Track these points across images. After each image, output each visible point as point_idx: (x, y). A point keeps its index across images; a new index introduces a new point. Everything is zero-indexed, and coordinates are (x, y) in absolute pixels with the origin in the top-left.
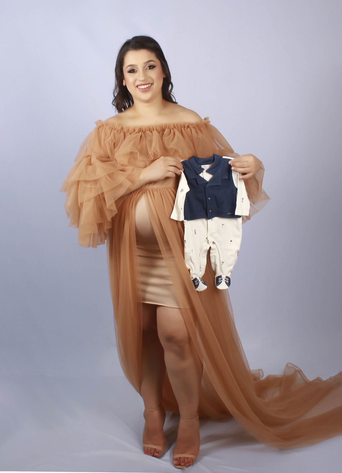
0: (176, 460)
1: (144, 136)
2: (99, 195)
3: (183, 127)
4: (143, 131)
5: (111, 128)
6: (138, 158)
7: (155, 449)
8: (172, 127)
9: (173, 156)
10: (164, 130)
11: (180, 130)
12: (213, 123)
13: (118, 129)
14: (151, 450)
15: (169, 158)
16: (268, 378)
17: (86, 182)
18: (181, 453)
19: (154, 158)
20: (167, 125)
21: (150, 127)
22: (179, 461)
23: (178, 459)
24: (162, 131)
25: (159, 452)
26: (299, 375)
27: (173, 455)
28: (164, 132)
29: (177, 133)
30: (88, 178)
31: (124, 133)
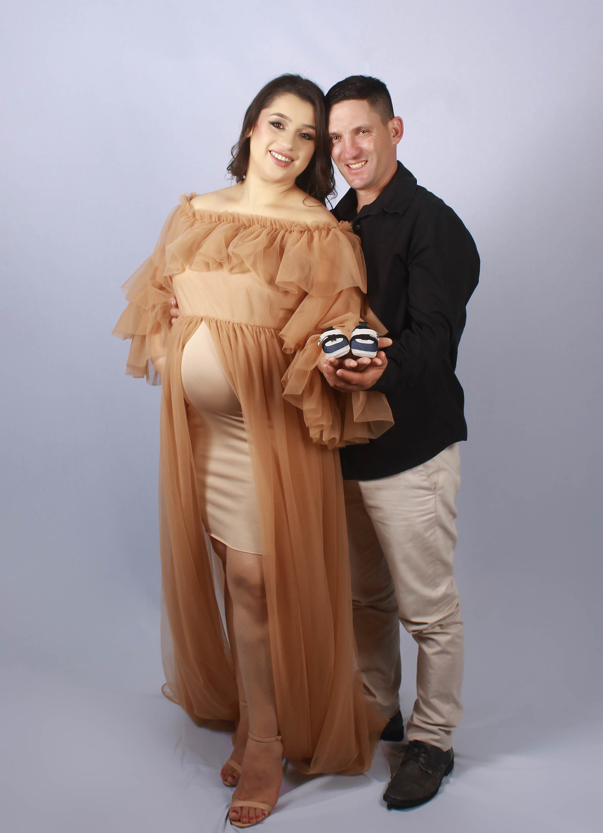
22: (240, 813)
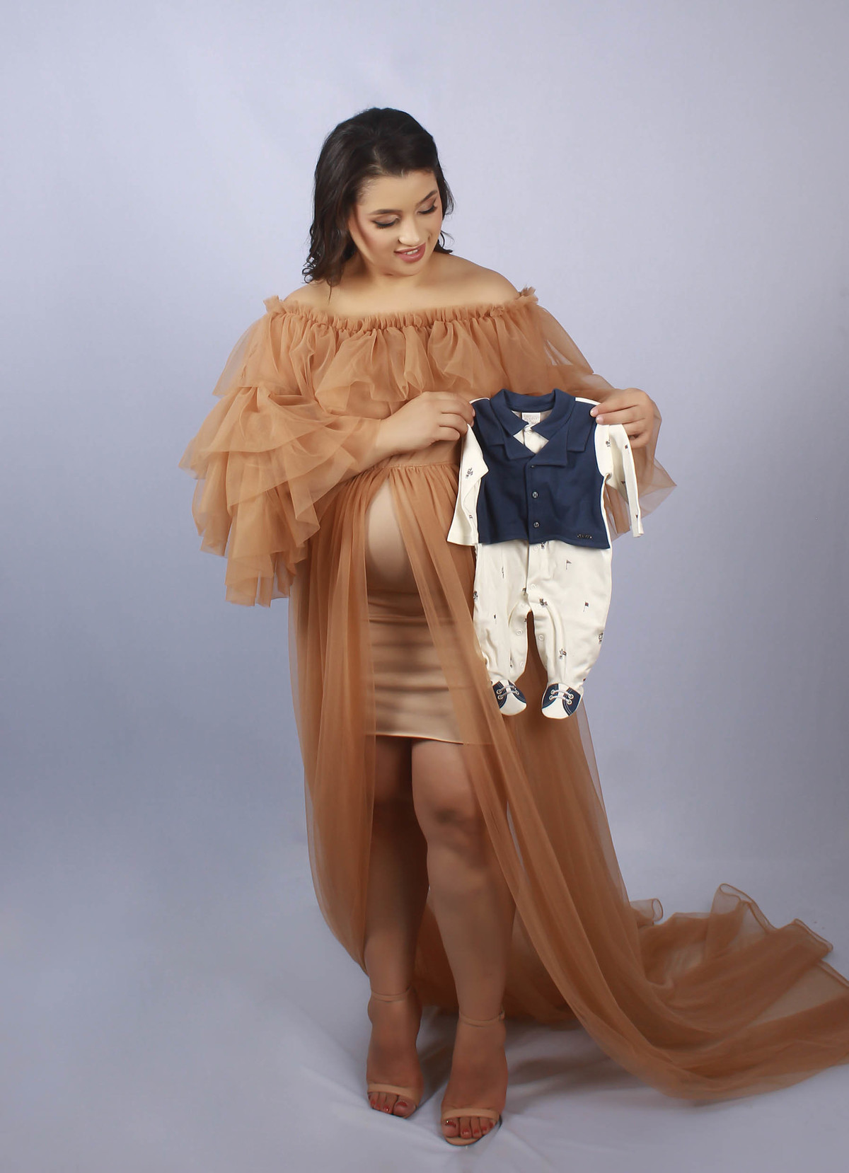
0: (450, 1124)
1: (383, 341)
2: (276, 488)
3: (475, 315)
4: (380, 327)
5: (304, 319)
6: (372, 396)
7: (398, 1096)
8: (449, 316)
9: (453, 390)
10: (430, 325)
11: (468, 324)
12: (544, 301)
13: (319, 323)
14: (386, 1098)
15: (442, 396)
16: (674, 920)
17: (245, 455)
18: (462, 1107)
19: (408, 396)
20: (438, 312)
21: (396, 315)
22: (457, 1126)
23: (455, 1122)
24: (425, 325)
25: (407, 1104)
26: (749, 913)
27: (443, 1112)
28: (430, 328)
29: (463, 334)
30: (249, 447)
31: (338, 330)
